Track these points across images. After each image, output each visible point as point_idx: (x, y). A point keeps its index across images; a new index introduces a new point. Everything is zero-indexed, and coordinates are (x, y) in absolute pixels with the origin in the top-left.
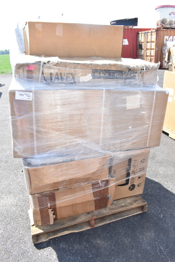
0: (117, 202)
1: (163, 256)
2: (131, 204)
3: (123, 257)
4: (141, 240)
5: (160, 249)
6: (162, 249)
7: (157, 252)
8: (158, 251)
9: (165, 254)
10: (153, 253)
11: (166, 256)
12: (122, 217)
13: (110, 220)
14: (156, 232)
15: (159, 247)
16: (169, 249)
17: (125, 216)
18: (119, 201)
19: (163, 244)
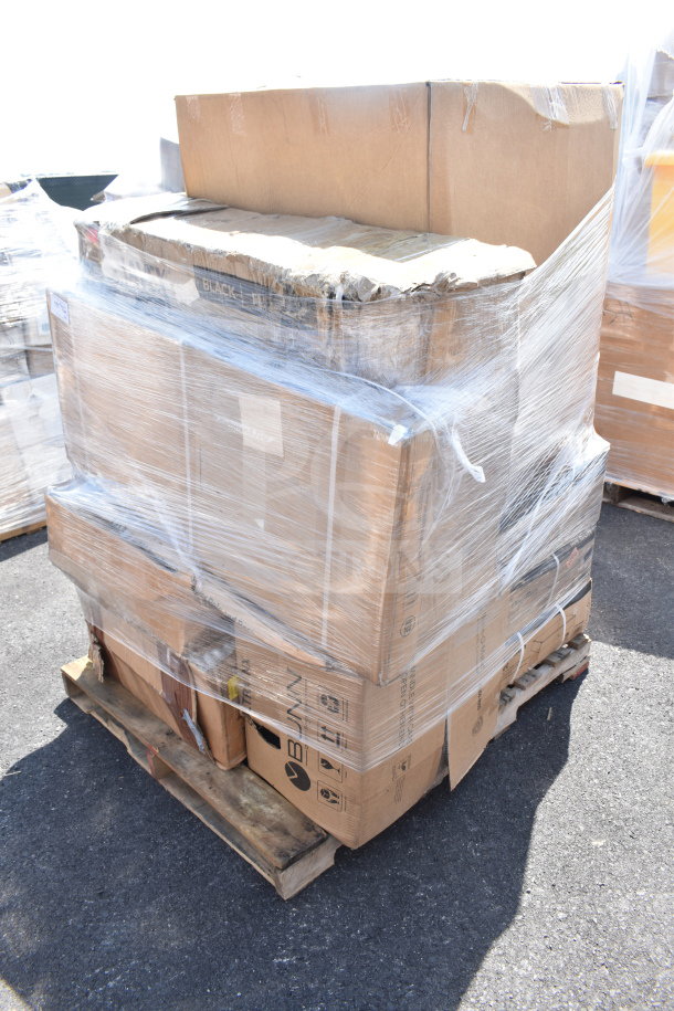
0: (252, 782)
1: (80, 991)
2: (256, 820)
3: (61, 881)
4: (137, 912)
5: (112, 977)
6: (111, 984)
7: (93, 970)
8: (97, 971)
9: (87, 994)
10: (86, 960)
11: (78, 1000)
12: (225, 835)
13: (196, 808)
14: (189, 953)
15: (116, 975)
16: (113, 1005)
17: (232, 840)
18: (261, 784)
19: (135, 985)
